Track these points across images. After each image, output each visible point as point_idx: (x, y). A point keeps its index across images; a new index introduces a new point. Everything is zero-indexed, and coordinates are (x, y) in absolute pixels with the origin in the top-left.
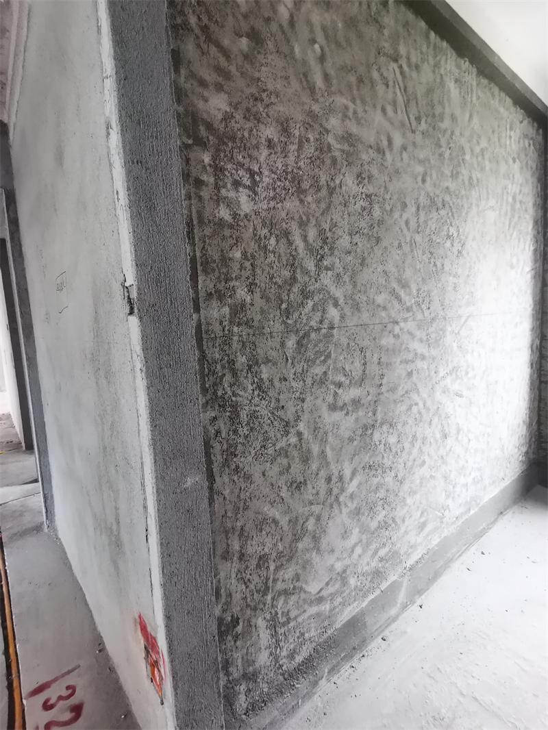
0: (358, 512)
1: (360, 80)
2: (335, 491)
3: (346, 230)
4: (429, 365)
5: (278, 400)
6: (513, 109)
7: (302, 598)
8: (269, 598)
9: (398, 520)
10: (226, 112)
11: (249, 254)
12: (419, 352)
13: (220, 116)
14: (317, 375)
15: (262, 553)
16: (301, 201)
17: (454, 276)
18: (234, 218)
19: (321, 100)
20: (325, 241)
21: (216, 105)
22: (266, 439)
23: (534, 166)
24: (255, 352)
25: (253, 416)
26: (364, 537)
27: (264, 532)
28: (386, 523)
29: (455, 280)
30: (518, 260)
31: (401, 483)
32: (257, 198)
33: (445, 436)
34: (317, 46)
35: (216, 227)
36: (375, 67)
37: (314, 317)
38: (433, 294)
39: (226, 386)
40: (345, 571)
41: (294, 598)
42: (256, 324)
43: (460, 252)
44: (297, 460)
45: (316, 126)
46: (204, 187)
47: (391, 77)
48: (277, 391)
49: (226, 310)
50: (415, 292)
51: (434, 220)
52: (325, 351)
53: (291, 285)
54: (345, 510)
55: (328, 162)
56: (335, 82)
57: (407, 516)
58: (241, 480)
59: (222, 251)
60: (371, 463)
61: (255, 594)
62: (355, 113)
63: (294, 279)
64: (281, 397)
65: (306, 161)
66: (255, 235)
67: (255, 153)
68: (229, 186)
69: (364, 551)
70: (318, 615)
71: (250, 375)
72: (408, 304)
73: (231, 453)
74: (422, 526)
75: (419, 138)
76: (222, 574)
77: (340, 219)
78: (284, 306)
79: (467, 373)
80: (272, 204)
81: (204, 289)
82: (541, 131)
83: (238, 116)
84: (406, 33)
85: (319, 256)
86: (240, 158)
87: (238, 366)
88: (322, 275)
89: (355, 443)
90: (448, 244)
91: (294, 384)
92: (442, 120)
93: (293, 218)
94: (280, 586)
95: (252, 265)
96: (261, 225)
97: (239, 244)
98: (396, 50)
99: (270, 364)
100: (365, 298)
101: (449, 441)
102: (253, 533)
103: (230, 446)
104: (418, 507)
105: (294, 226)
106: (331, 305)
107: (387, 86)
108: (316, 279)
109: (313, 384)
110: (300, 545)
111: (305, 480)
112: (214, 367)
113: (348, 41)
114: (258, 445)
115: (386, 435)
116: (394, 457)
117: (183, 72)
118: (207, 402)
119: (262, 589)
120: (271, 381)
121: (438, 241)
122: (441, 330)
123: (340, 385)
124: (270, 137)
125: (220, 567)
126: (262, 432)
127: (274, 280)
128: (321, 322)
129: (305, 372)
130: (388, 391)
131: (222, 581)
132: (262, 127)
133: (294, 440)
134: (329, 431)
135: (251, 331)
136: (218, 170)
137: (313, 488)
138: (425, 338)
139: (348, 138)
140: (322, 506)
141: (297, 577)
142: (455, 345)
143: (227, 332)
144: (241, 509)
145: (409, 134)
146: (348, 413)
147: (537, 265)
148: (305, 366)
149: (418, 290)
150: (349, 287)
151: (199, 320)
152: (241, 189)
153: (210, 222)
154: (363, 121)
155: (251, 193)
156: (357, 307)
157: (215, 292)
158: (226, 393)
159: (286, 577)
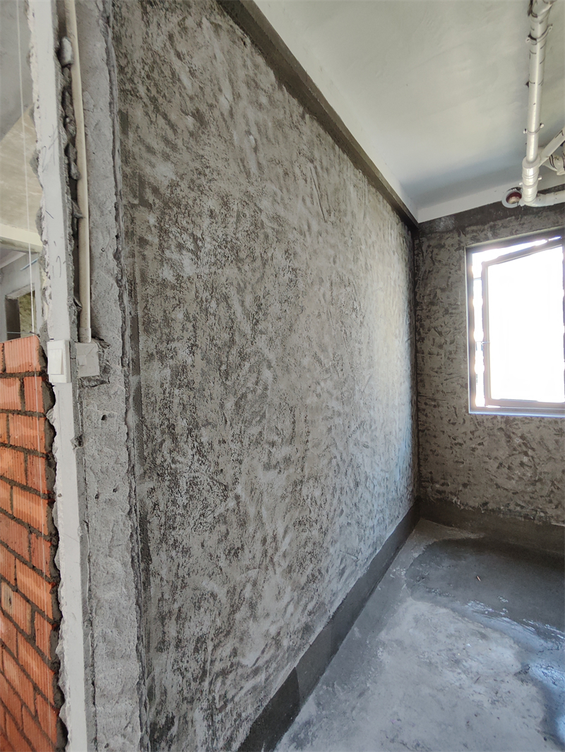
0: (290, 569)
1: (286, 174)
2: (270, 552)
3: (277, 298)
4: (344, 421)
5: (217, 464)
6: (392, 213)
7: (239, 674)
8: (206, 684)
9: (323, 571)
10: (172, 180)
11: (191, 316)
12: (336, 409)
13: (166, 183)
14: (253, 435)
15: (200, 634)
16: (239, 269)
17: (359, 343)
18: (177, 279)
19: (255, 183)
20: (259, 306)
21: (162, 173)
22: (206, 507)
23: (407, 259)
24: (195, 415)
25: (193, 483)
26: (296, 594)
27: (202, 610)
28: (313, 575)
29: (359, 346)
30: (400, 331)
31: (325, 534)
32: (199, 263)
33: (357, 484)
34: (251, 137)
35: (160, 287)
36: (297, 164)
37: (250, 378)
38: (344, 358)
39: (165, 452)
40: (279, 634)
41: (231, 676)
42: (196, 386)
43: (361, 323)
44: (235, 525)
45: (251, 205)
46: (148, 247)
47: (309, 175)
48: (217, 454)
49: (167, 372)
50: (331, 356)
51: (343, 295)
52: (260, 411)
53: (230, 347)
54: (279, 570)
55: (262, 236)
56: (266, 170)
57: (330, 566)
58: (180, 554)
59: (165, 312)
60: (301, 518)
61: (193, 683)
62: (282, 199)
63: (232, 341)
64: (220, 460)
65: (243, 233)
66: (197, 297)
67: (198, 220)
68: (173, 247)
69: (296, 608)
70: (255, 688)
71: (190, 439)
72: (327, 366)
73: (169, 526)
74: (342, 573)
75: (330, 227)
76: (157, 671)
77: (272, 288)
78: (223, 367)
79: (371, 427)
80: (213, 269)
81: (145, 350)
82: (410, 232)
83: (184, 185)
84: (319, 142)
85: (254, 321)
86: (184, 223)
87: (178, 430)
88: (257, 339)
89: (287, 500)
90: (354, 316)
91: (232, 446)
92: (345, 215)
93: (232, 284)
94: (218, 667)
95: (193, 326)
96: (203, 288)
97: (182, 305)
98: (312, 153)
99: (210, 427)
100: (293, 361)
101: (360, 489)
102: (191, 614)
103: (168, 518)
104: (338, 555)
105: (232, 292)
106: (265, 367)
107: (306, 181)
108: (252, 342)
109: (250, 445)
110: (238, 616)
111: (242, 545)
112: (154, 433)
113: (276, 138)
114: (197, 514)
115: (312, 489)
116: (319, 510)
117: (131, 135)
118: (145, 473)
119: (199, 676)
120: (211, 444)
121: (346, 312)
122: (352, 389)
123: (273, 444)
124: (212, 207)
125: (154, 662)
126: (202, 499)
127: (214, 342)
128: (257, 383)
129: (242, 432)
130: (313, 447)
131: (156, 678)
132: (204, 198)
133: (232, 504)
134: (264, 490)
135: (192, 394)
136: (163, 232)
137: (250, 552)
138: (340, 397)
139: (277, 218)
140: (258, 570)
141: (235, 652)
142: (362, 402)
143: (168, 395)
144: (179, 587)
145: (322, 223)
146: (280, 471)
147: (412, 336)
148: (243, 428)
149: (334, 354)
150: (280, 350)
151: (139, 383)
152: (184, 252)
153: (153, 281)
154: (288, 206)
155: (194, 257)
156: (287, 370)
157: (157, 353)
158: (165, 461)
159: (224, 654)
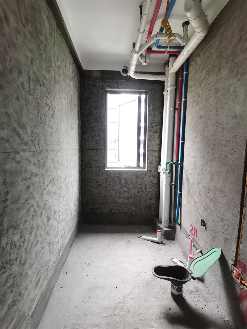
4: (40, 179)
6: (70, 55)
9: (23, 292)
12: (34, 172)
28: (14, 301)
29: (51, 130)
30: (74, 126)
31: (24, 264)
33: (49, 219)
38: (40, 136)
51: (39, 91)
57: (29, 283)
75: (28, 34)
79: (58, 181)
90: (47, 108)
92: (41, 34)
104: (35, 273)
115: (12, 236)
116: (19, 249)
122: (45, 158)
138: (37, 163)
147: (79, 130)
149: (32, 132)
